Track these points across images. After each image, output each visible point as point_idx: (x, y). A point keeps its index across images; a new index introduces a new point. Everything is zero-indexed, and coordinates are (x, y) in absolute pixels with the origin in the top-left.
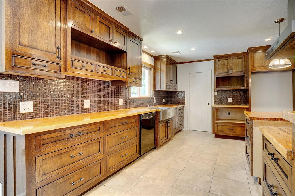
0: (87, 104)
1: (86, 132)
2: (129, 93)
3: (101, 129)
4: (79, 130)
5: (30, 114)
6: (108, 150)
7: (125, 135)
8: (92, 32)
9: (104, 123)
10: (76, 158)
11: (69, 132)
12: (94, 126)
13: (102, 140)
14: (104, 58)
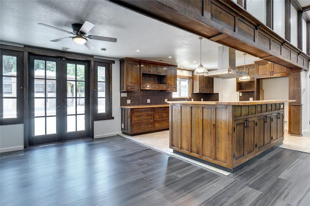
0: (149, 101)
1: (146, 111)
2: (171, 96)
3: (152, 110)
4: (144, 109)
5: (129, 104)
6: (155, 119)
7: (164, 115)
8: (149, 72)
9: (153, 108)
10: (143, 119)
11: (141, 110)
12: (149, 109)
13: (152, 115)
14: (157, 79)
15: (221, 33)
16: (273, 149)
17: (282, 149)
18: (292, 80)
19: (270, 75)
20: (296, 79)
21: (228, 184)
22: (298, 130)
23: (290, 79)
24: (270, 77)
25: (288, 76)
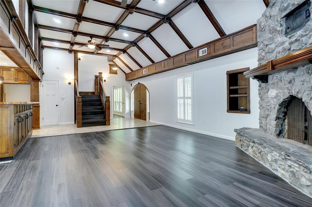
15: (14, 48)
16: (29, 139)
17: (34, 139)
18: (33, 87)
19: (14, 80)
20: (36, 87)
21: (17, 165)
22: (38, 124)
23: (31, 86)
24: (14, 82)
25: (30, 84)
